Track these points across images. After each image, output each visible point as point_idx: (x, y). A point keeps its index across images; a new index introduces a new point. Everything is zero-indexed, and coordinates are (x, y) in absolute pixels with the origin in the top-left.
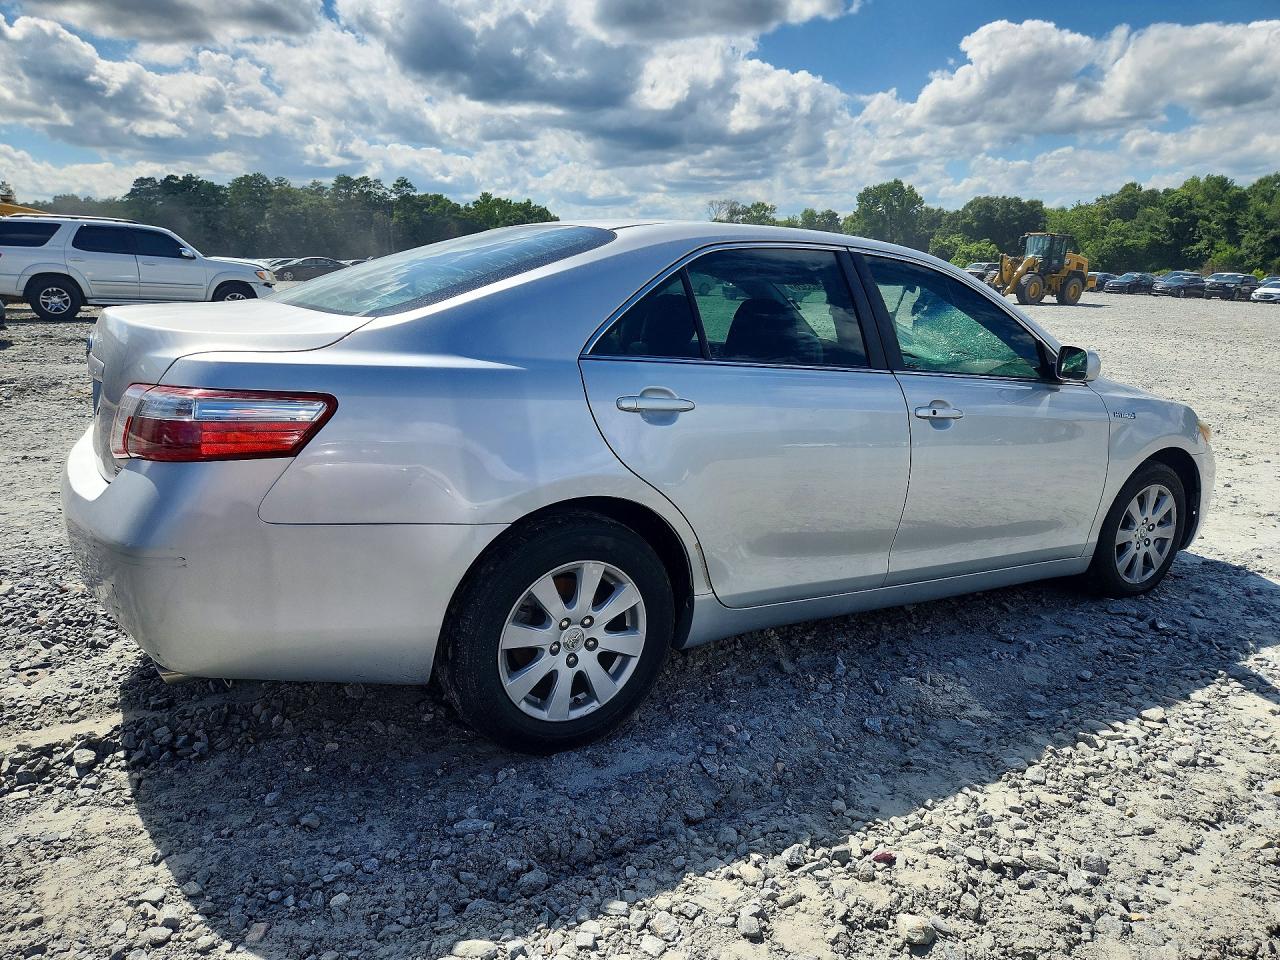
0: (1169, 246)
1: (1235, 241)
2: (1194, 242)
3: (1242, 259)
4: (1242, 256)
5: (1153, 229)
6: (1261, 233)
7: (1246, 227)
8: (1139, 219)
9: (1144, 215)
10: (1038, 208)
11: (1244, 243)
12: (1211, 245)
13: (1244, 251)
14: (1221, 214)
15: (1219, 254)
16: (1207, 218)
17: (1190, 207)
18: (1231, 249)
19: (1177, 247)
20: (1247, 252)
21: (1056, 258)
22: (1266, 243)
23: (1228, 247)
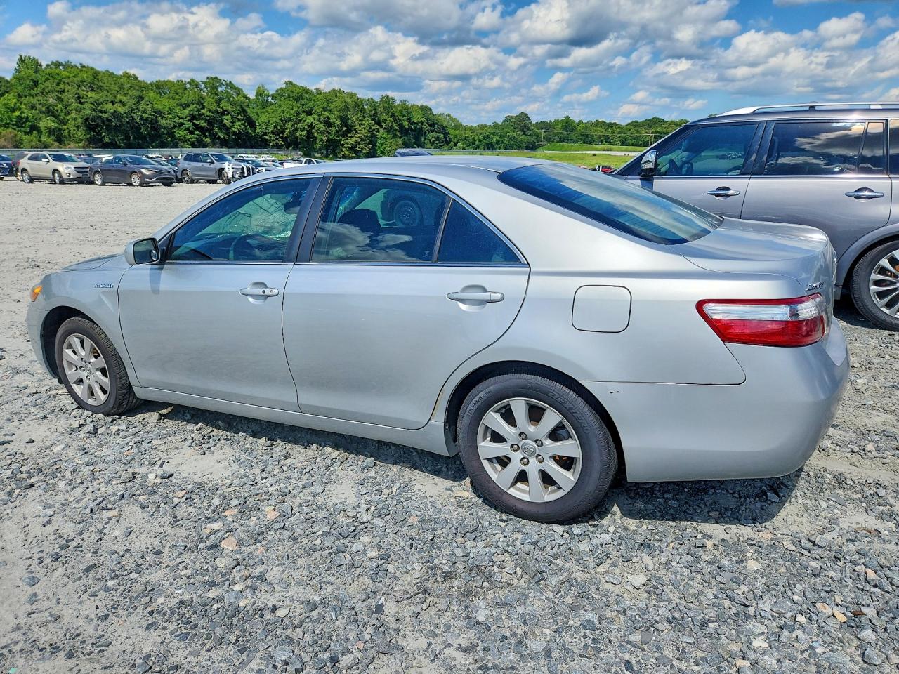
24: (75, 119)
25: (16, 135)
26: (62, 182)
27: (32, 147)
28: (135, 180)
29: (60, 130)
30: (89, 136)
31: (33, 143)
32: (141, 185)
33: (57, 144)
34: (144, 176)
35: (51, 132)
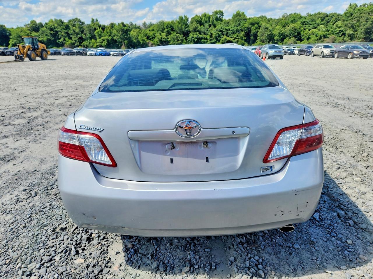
0: (53, 40)
1: (70, 38)
2: (60, 39)
3: (74, 44)
4: (74, 43)
5: (47, 35)
6: (76, 36)
7: (72, 34)
8: (40, 31)
9: (42, 30)
10: (4, 28)
11: (73, 39)
12: (65, 40)
13: (73, 42)
14: (64, 30)
15: (68, 42)
16: (60, 32)
17: (55, 28)
18: (70, 41)
19: (55, 40)
20: (74, 41)
21: (36, 45)
22: (79, 39)
23: (69, 40)
24: (361, 29)
25: (335, 38)
26: (323, 57)
27: (339, 42)
28: (350, 56)
29: (353, 34)
30: (365, 36)
31: (340, 41)
32: (352, 58)
33: (350, 40)
34: (354, 54)
35: (350, 35)
